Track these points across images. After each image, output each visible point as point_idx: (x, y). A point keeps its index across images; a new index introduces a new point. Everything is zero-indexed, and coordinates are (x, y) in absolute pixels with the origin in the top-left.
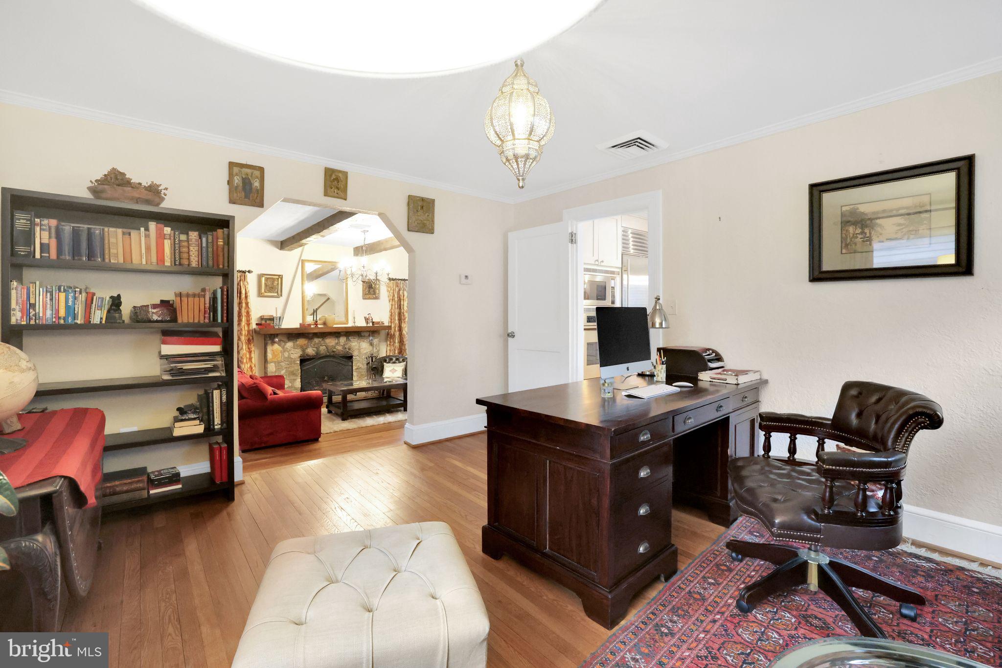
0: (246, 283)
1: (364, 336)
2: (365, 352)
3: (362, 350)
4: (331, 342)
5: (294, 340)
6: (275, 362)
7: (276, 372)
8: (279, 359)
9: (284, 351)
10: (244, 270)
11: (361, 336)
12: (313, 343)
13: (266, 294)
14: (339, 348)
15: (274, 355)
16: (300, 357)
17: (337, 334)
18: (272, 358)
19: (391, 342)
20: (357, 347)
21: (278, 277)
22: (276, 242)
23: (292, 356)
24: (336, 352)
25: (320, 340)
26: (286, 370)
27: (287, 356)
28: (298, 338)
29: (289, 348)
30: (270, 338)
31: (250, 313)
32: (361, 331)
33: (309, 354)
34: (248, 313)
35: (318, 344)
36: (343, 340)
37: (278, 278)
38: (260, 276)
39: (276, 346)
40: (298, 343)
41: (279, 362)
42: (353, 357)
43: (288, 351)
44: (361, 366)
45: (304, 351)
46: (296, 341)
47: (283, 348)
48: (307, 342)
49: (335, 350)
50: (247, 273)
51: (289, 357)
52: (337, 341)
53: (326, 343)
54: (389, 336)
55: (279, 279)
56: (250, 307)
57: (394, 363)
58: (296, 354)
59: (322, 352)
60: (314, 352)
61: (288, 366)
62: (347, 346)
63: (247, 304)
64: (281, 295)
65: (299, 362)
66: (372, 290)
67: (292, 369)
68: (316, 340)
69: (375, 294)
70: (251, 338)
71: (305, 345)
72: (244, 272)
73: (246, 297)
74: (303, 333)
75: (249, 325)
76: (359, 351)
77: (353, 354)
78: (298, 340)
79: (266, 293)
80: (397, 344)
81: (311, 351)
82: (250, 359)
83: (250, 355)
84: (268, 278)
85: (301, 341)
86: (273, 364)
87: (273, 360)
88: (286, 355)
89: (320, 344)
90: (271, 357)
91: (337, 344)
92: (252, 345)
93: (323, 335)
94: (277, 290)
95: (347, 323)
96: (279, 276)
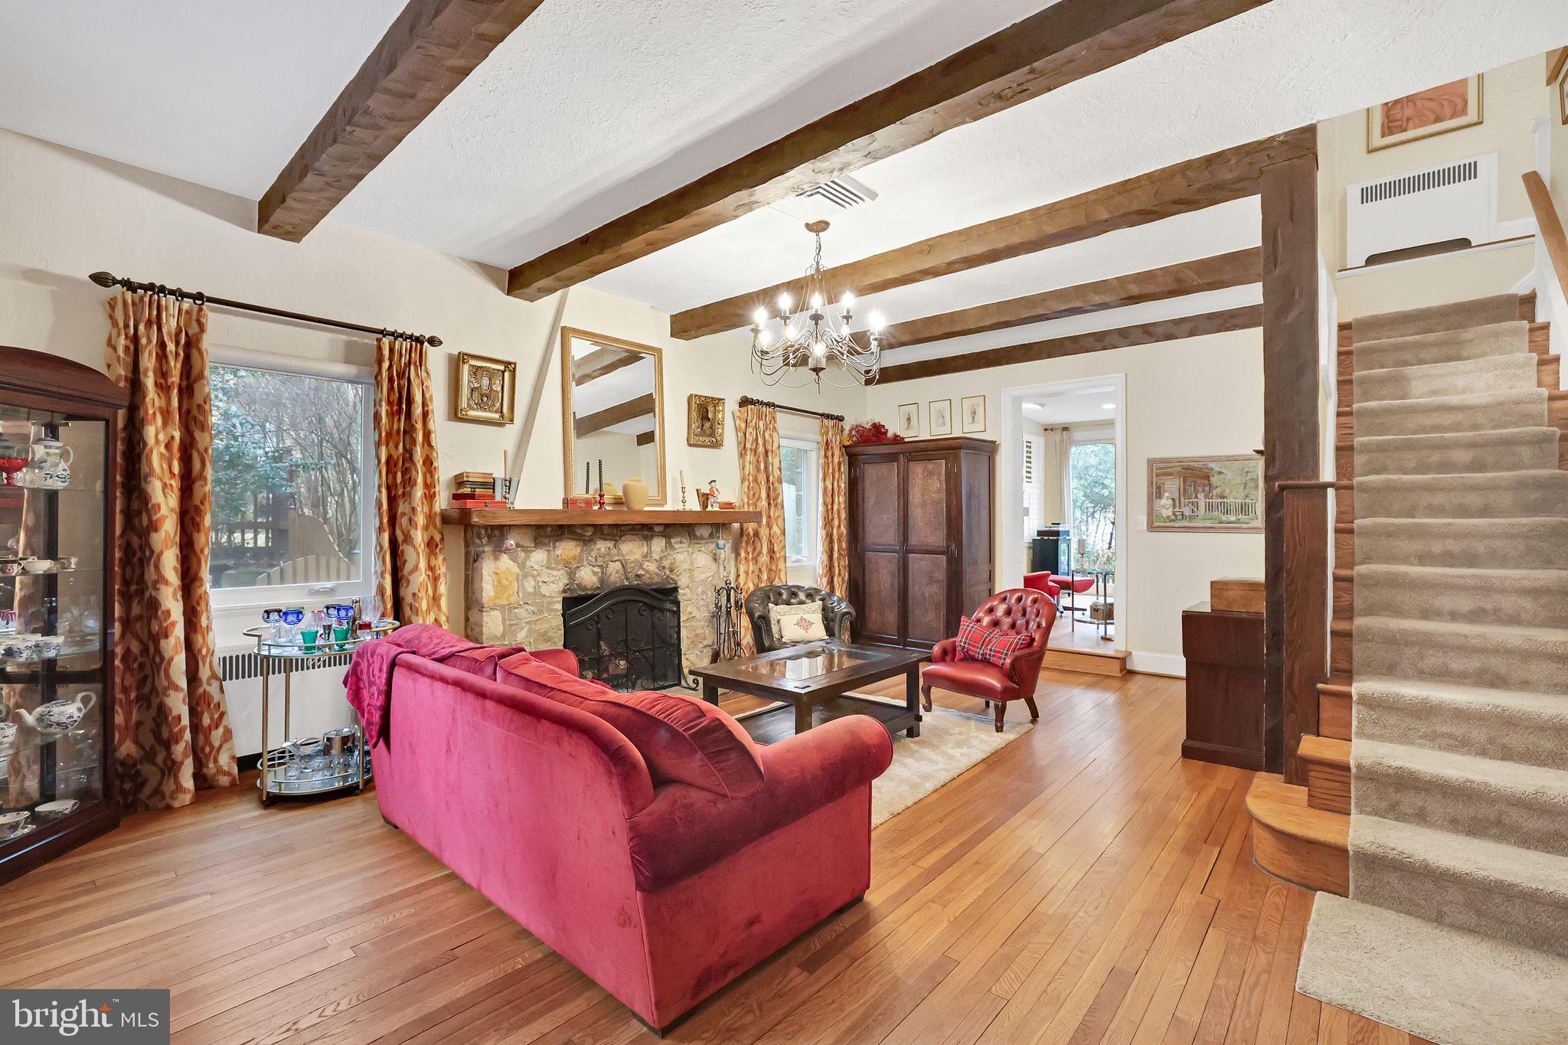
0: (424, 374)
1: (702, 538)
2: (703, 576)
3: (696, 573)
4: (632, 550)
5: (548, 545)
6: (502, 608)
7: (503, 636)
8: (513, 599)
9: (525, 576)
10: (417, 334)
11: (696, 537)
12: (594, 554)
13: (472, 413)
14: (652, 567)
15: (500, 586)
16: (564, 591)
17: (645, 530)
18: (496, 598)
19: (748, 553)
20: (686, 566)
21: (502, 368)
22: (499, 270)
23: (545, 590)
24: (646, 579)
25: (610, 544)
26: (529, 631)
27: (531, 590)
28: (560, 540)
29: (536, 567)
30: (489, 537)
31: (435, 464)
32: (695, 525)
33: (584, 583)
34: (428, 462)
35: (604, 556)
36: (658, 544)
37: (503, 372)
38: (457, 362)
39: (505, 561)
40: (558, 552)
41: (512, 607)
42: (680, 591)
43: (534, 577)
44: (695, 613)
45: (571, 575)
46: (554, 547)
47: (522, 566)
48: (579, 550)
49: (643, 572)
50: (426, 344)
51: (537, 593)
52: (645, 549)
53: (623, 555)
54: (745, 538)
55: (507, 374)
56: (433, 444)
57: (802, 603)
58: (554, 586)
59: (612, 579)
60: (595, 579)
61: (534, 618)
62: (667, 563)
63: (427, 434)
64: (512, 420)
65: (559, 606)
66: (707, 425)
67: (546, 626)
68: (602, 546)
69: (712, 434)
70: (437, 537)
71: (574, 558)
72: (419, 340)
73: (425, 415)
74: (569, 526)
75: (430, 497)
76: (691, 577)
77: (679, 583)
78: (557, 544)
79: (472, 408)
80: (764, 558)
81: (588, 577)
82: (435, 599)
83: (435, 588)
84: (478, 368)
85: (567, 548)
86: (497, 615)
87: (498, 602)
88: (530, 585)
89: (608, 557)
90: (492, 594)
91: (645, 556)
92: (441, 558)
93: (617, 531)
94: (498, 405)
95: (664, 501)
96: (507, 364)
